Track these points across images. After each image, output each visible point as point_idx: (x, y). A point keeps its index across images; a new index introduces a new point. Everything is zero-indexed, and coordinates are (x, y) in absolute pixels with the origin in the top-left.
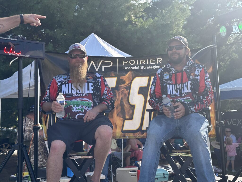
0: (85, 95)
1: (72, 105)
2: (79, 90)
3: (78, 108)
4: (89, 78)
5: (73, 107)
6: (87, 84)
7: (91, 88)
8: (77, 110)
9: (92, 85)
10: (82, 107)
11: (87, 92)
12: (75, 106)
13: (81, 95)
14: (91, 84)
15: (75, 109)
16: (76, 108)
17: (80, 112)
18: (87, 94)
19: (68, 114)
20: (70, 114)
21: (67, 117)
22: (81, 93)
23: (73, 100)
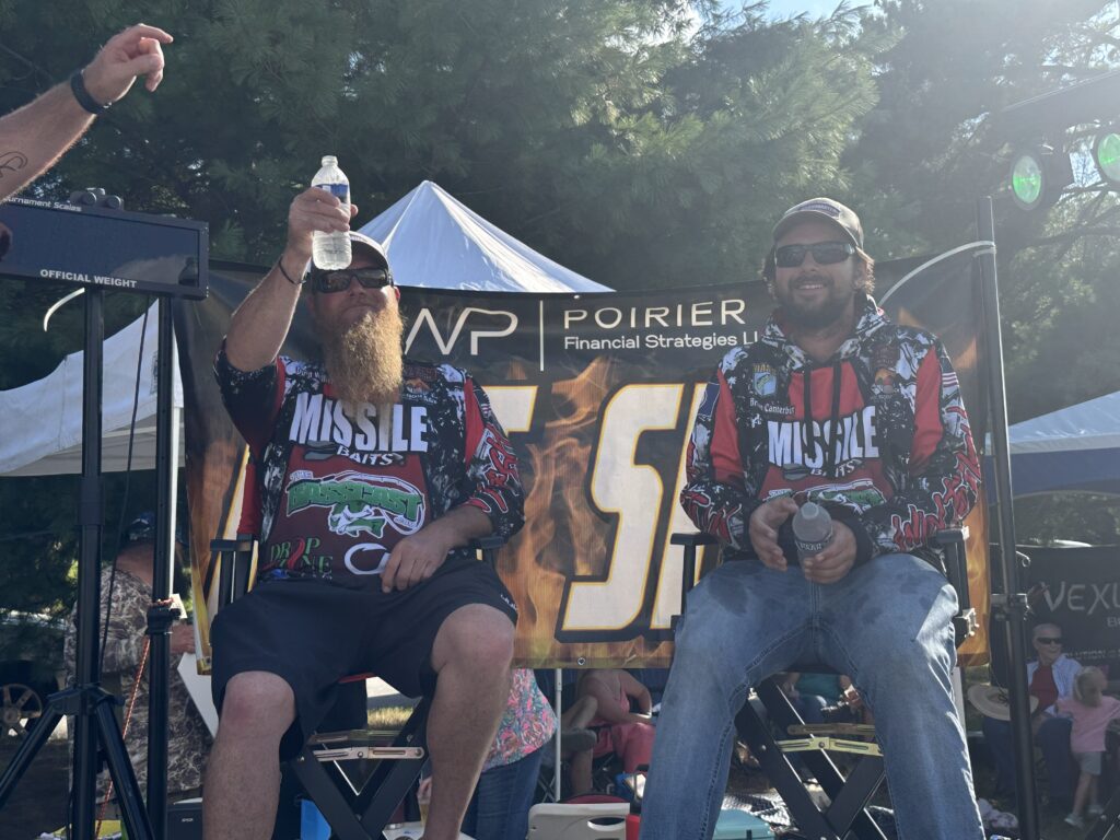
0: (390, 461)
1: (333, 506)
2: (363, 436)
3: (356, 516)
4: (411, 386)
5: (333, 514)
6: (399, 410)
7: (418, 428)
8: (353, 528)
9: (422, 417)
10: (377, 513)
11: (400, 445)
12: (346, 510)
13: (373, 463)
14: (418, 412)
15: (343, 522)
16: (349, 519)
17: (365, 537)
18: (401, 457)
19: (310, 540)
20: (318, 541)
21: (305, 558)
22: (373, 452)
23: (338, 479)
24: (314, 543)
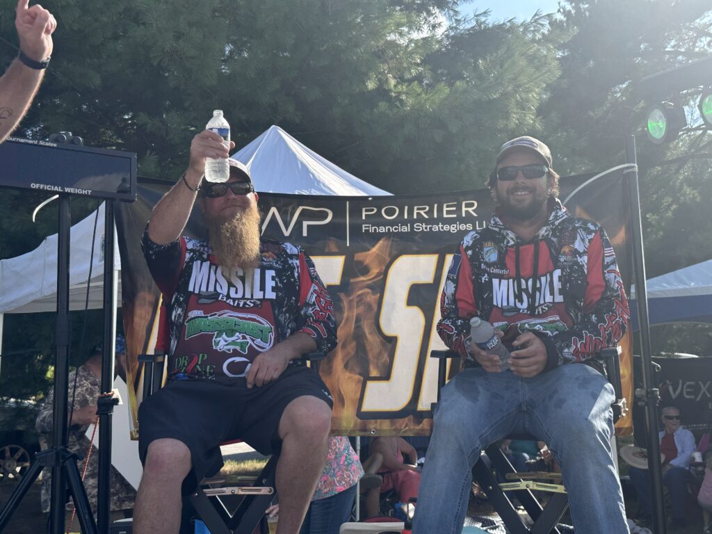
0: (252, 305)
1: (216, 333)
2: (234, 288)
3: (230, 339)
4: (265, 256)
5: (216, 338)
6: (258, 272)
7: (270, 284)
8: (228, 347)
9: (272, 276)
10: (244, 338)
11: (258, 295)
12: (224, 335)
13: (241, 306)
14: (270, 274)
15: (222, 343)
16: (226, 341)
17: (235, 353)
18: (259, 302)
19: (201, 355)
20: (206, 356)
21: (198, 367)
22: (241, 299)
23: (219, 316)
24: (203, 357)
